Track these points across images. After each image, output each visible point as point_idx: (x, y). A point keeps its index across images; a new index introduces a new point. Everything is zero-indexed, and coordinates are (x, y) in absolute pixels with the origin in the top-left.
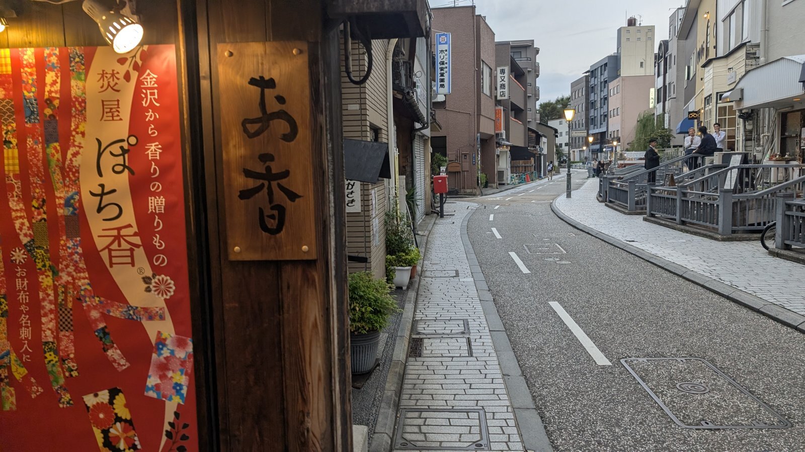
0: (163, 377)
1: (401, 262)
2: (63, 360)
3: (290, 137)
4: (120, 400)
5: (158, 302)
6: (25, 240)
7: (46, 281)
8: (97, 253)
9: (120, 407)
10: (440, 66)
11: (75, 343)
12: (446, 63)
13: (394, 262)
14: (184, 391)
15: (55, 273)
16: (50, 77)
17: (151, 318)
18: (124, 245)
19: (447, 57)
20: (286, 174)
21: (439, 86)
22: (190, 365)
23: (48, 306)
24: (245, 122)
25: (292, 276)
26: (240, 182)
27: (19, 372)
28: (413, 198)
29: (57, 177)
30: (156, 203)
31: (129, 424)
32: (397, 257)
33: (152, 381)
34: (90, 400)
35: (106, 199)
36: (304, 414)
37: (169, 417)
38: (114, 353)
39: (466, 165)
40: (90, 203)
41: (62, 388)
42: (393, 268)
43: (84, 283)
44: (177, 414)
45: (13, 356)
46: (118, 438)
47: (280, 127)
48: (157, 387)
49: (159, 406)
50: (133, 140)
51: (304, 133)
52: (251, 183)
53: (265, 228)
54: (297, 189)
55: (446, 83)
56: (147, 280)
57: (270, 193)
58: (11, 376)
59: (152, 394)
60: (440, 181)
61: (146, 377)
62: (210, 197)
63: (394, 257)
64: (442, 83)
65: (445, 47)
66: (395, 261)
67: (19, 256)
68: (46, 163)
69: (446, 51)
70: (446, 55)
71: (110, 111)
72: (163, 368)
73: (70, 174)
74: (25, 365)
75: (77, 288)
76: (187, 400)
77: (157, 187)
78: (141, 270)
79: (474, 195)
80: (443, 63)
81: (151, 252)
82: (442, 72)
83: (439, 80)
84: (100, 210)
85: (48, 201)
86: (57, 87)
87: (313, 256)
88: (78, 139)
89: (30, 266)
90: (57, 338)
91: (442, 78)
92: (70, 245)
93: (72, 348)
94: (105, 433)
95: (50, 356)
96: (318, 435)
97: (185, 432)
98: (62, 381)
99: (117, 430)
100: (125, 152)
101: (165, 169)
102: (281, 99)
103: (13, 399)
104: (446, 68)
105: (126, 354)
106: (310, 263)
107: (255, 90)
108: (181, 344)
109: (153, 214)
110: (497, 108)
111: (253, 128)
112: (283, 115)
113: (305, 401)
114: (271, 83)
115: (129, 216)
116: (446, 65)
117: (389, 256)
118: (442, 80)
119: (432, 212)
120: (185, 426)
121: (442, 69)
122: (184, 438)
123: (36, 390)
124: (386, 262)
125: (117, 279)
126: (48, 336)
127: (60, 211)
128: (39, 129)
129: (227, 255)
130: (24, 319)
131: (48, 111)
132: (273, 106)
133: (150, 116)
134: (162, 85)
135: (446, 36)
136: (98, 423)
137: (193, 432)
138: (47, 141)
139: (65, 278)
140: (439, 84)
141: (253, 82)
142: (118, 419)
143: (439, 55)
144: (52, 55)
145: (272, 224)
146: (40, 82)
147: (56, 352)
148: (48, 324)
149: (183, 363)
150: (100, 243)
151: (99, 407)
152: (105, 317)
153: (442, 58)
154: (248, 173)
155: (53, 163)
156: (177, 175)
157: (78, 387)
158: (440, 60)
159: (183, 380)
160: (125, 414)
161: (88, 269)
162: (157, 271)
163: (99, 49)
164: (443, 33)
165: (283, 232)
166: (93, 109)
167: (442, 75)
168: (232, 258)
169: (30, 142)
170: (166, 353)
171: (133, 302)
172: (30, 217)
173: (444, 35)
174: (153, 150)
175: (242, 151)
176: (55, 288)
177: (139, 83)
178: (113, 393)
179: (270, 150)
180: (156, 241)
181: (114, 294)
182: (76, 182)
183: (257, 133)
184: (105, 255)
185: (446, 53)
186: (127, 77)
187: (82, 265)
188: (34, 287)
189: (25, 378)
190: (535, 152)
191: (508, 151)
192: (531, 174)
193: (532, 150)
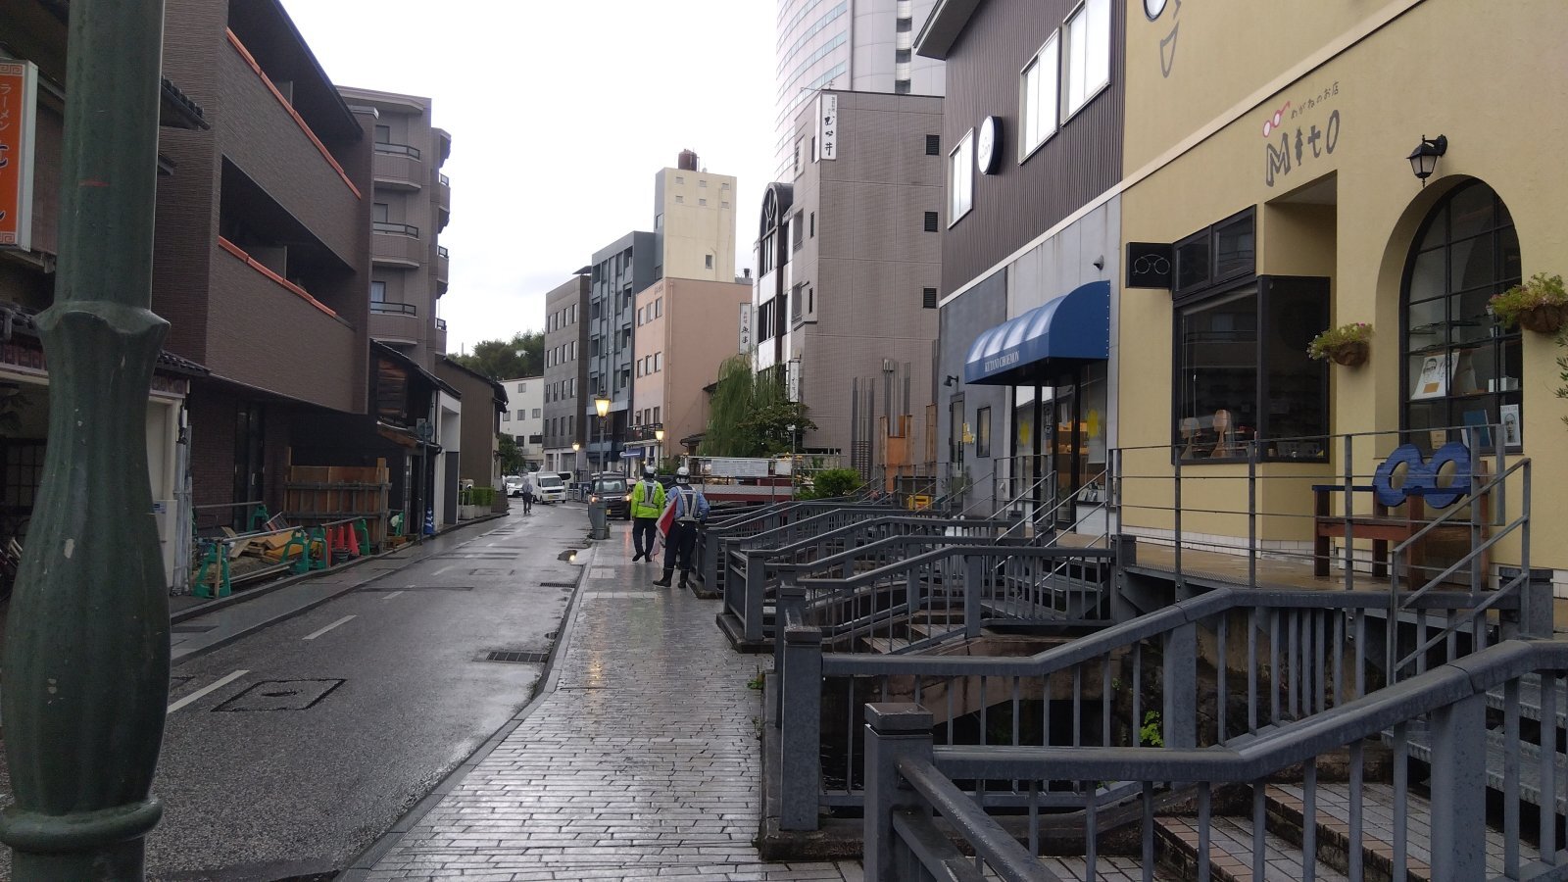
190: (401, 439)
191: (178, 404)
192: (370, 522)
193: (396, 431)
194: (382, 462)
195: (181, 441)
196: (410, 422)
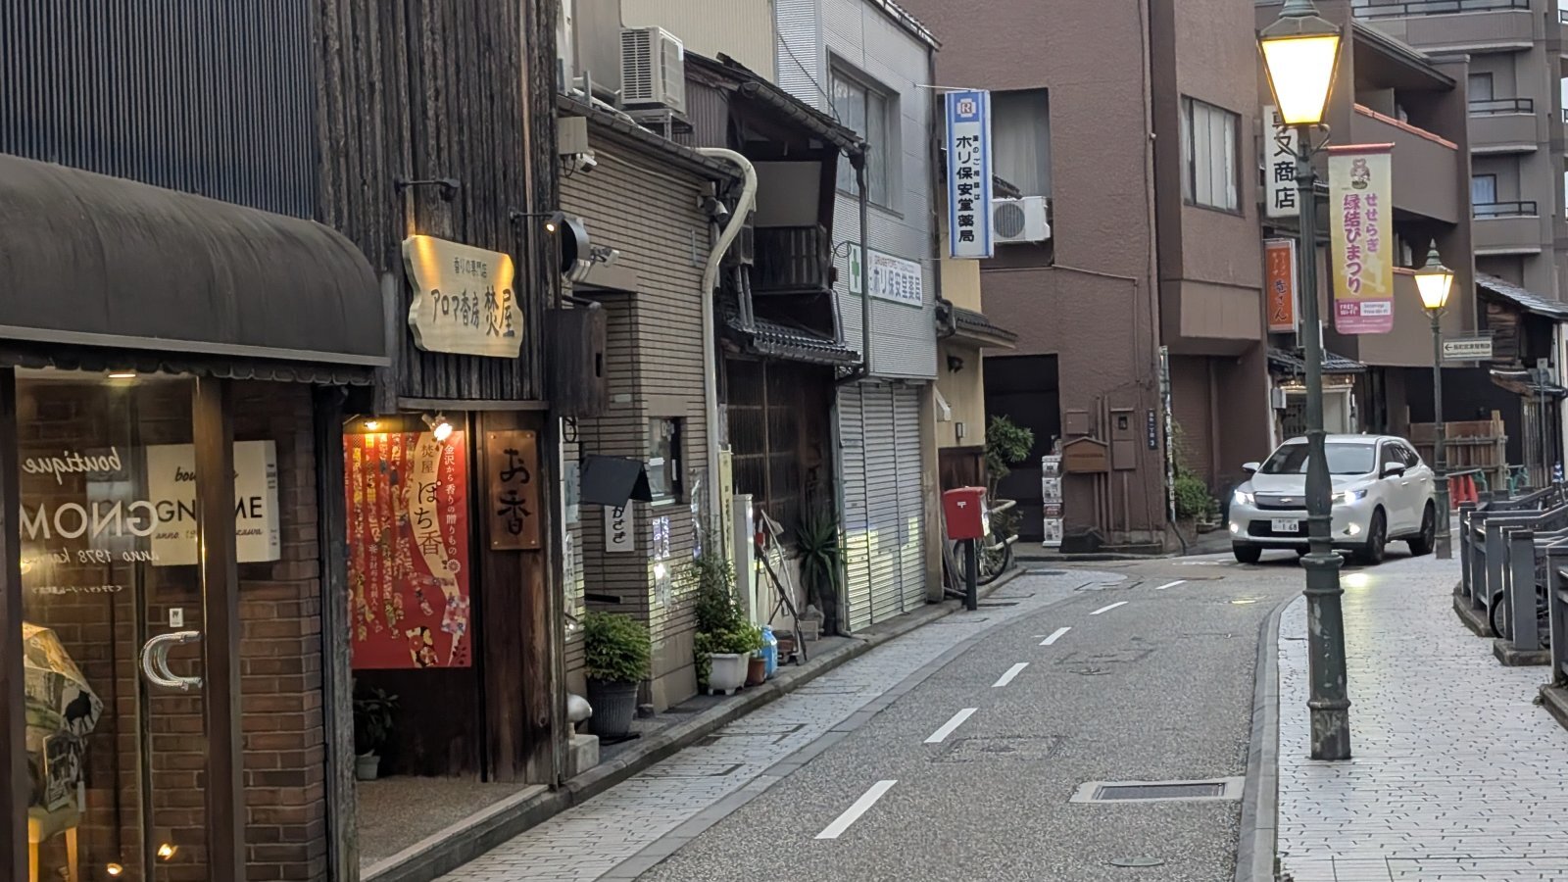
0: (452, 619)
1: (718, 644)
2: (395, 610)
3: (526, 481)
4: (427, 633)
5: (451, 575)
6: (377, 540)
7: (388, 563)
8: (417, 547)
9: (427, 639)
10: (958, 181)
11: (404, 600)
12: (977, 173)
13: (708, 645)
14: (464, 628)
15: (393, 559)
16: (395, 449)
17: (446, 584)
18: (433, 543)
19: (978, 155)
20: (523, 501)
21: (958, 236)
22: (468, 612)
23: (388, 578)
24: (502, 473)
25: (527, 559)
26: (498, 506)
27: (370, 617)
28: (834, 545)
29: (396, 504)
30: (451, 518)
31: (432, 647)
32: (713, 636)
33: (446, 621)
34: (410, 634)
35: (423, 516)
36: (533, 638)
37: (455, 643)
38: (425, 606)
39: (1126, 452)
40: (414, 518)
41: (395, 627)
42: (707, 655)
43: (409, 564)
44: (459, 642)
45: (367, 608)
46: (425, 657)
47: (521, 476)
48: (448, 626)
49: (449, 636)
50: (439, 483)
51: (533, 479)
52: (504, 507)
53: (511, 531)
54: (529, 510)
55: (977, 228)
56: (445, 562)
57: (515, 512)
58: (364, 620)
59: (445, 630)
60: (962, 504)
61: (442, 619)
62: (481, 510)
63: (708, 635)
64: (964, 228)
65: (971, 129)
66: (711, 643)
67: (373, 549)
68: (391, 496)
69: (976, 139)
70: (976, 150)
71: (427, 467)
72: (452, 614)
73: (404, 502)
74: (374, 613)
75: (405, 568)
76: (465, 633)
77: (452, 509)
78: (441, 557)
79: (1157, 551)
80: (967, 173)
81: (447, 545)
82: (967, 197)
83: (957, 221)
84: (420, 522)
85: (391, 518)
86: (399, 455)
87: (538, 547)
88: (409, 483)
89: (379, 555)
90: (393, 597)
91: (966, 213)
92: (401, 543)
93: (400, 602)
94: (418, 653)
95: (388, 607)
96: (540, 650)
97: (464, 652)
98: (394, 622)
99: (425, 651)
100: (434, 490)
101: (457, 500)
102: (521, 461)
103: (365, 634)
104: (977, 185)
105: (431, 606)
106: (536, 551)
107: (508, 456)
108: (463, 599)
109: (449, 525)
110: (1272, 244)
111: (506, 477)
112: (522, 469)
113: (533, 632)
114: (516, 453)
115: (436, 526)
116: (975, 179)
117: (700, 635)
118: (967, 221)
119: (946, 593)
120: (464, 649)
121: (965, 189)
122: (463, 656)
123: (379, 628)
124: (695, 644)
125: (428, 562)
126: (387, 595)
127: (398, 523)
128: (388, 477)
129: (490, 546)
130: (374, 586)
131: (393, 468)
132: (516, 465)
133: (449, 469)
134: (456, 453)
135: (975, 100)
136: (414, 647)
137: (468, 652)
138: (392, 483)
139: (398, 561)
140: (959, 229)
141: (506, 452)
142: (425, 645)
143: (956, 150)
144: (397, 437)
145: (515, 529)
146: (390, 452)
147: (392, 605)
148: (388, 588)
149: (464, 610)
150: (419, 542)
151: (415, 638)
152: (421, 584)
153: (965, 157)
154: (503, 501)
155: (394, 496)
156: (463, 503)
157: (403, 626)
158: (958, 165)
159: (463, 621)
160: (429, 642)
161: (411, 557)
162: (450, 557)
163: (423, 434)
164: (965, 90)
165: (522, 533)
166: (418, 467)
167: (966, 205)
168: (493, 548)
169: (382, 485)
170: (454, 605)
171: (436, 576)
172: (380, 527)
173: (967, 95)
174: (451, 488)
175: (500, 489)
176: (392, 567)
177: (444, 452)
178: (423, 630)
179: (514, 489)
180: (451, 540)
181: (425, 570)
182: (407, 507)
183: (508, 479)
184: (421, 548)
185: (975, 144)
186: (437, 449)
187: (408, 554)
188: (381, 567)
189: (373, 621)
190: (1517, 387)
191: (1349, 391)
192: (1488, 476)
193: (1509, 379)
194: (1496, 414)
195: (1353, 415)
196: (1530, 363)
